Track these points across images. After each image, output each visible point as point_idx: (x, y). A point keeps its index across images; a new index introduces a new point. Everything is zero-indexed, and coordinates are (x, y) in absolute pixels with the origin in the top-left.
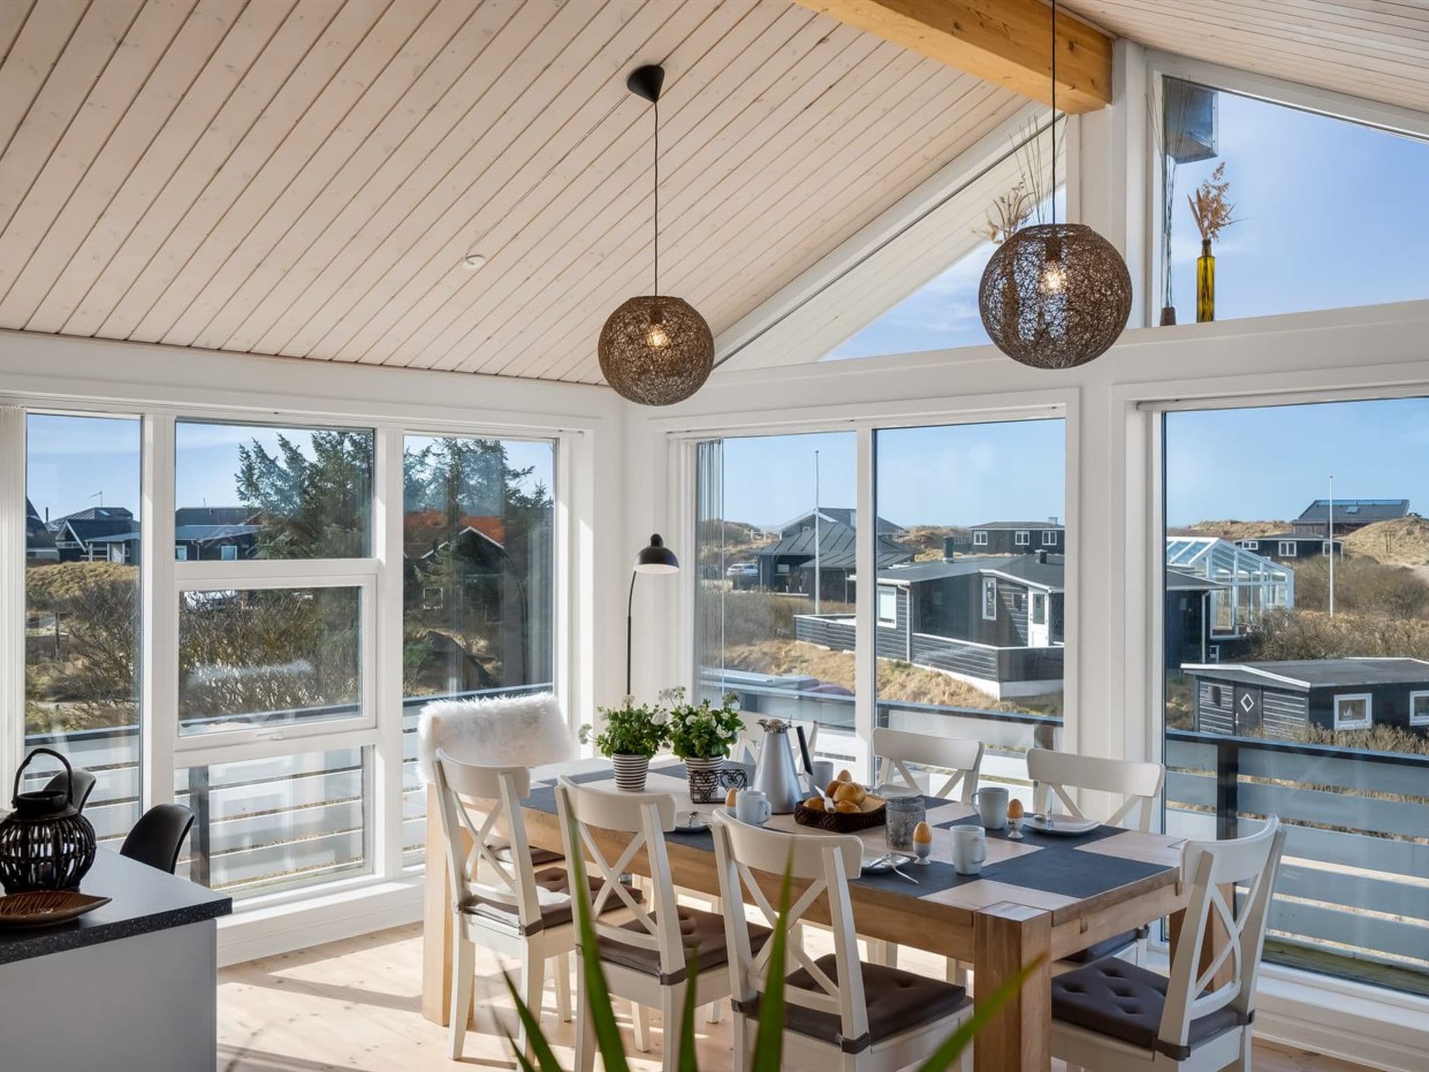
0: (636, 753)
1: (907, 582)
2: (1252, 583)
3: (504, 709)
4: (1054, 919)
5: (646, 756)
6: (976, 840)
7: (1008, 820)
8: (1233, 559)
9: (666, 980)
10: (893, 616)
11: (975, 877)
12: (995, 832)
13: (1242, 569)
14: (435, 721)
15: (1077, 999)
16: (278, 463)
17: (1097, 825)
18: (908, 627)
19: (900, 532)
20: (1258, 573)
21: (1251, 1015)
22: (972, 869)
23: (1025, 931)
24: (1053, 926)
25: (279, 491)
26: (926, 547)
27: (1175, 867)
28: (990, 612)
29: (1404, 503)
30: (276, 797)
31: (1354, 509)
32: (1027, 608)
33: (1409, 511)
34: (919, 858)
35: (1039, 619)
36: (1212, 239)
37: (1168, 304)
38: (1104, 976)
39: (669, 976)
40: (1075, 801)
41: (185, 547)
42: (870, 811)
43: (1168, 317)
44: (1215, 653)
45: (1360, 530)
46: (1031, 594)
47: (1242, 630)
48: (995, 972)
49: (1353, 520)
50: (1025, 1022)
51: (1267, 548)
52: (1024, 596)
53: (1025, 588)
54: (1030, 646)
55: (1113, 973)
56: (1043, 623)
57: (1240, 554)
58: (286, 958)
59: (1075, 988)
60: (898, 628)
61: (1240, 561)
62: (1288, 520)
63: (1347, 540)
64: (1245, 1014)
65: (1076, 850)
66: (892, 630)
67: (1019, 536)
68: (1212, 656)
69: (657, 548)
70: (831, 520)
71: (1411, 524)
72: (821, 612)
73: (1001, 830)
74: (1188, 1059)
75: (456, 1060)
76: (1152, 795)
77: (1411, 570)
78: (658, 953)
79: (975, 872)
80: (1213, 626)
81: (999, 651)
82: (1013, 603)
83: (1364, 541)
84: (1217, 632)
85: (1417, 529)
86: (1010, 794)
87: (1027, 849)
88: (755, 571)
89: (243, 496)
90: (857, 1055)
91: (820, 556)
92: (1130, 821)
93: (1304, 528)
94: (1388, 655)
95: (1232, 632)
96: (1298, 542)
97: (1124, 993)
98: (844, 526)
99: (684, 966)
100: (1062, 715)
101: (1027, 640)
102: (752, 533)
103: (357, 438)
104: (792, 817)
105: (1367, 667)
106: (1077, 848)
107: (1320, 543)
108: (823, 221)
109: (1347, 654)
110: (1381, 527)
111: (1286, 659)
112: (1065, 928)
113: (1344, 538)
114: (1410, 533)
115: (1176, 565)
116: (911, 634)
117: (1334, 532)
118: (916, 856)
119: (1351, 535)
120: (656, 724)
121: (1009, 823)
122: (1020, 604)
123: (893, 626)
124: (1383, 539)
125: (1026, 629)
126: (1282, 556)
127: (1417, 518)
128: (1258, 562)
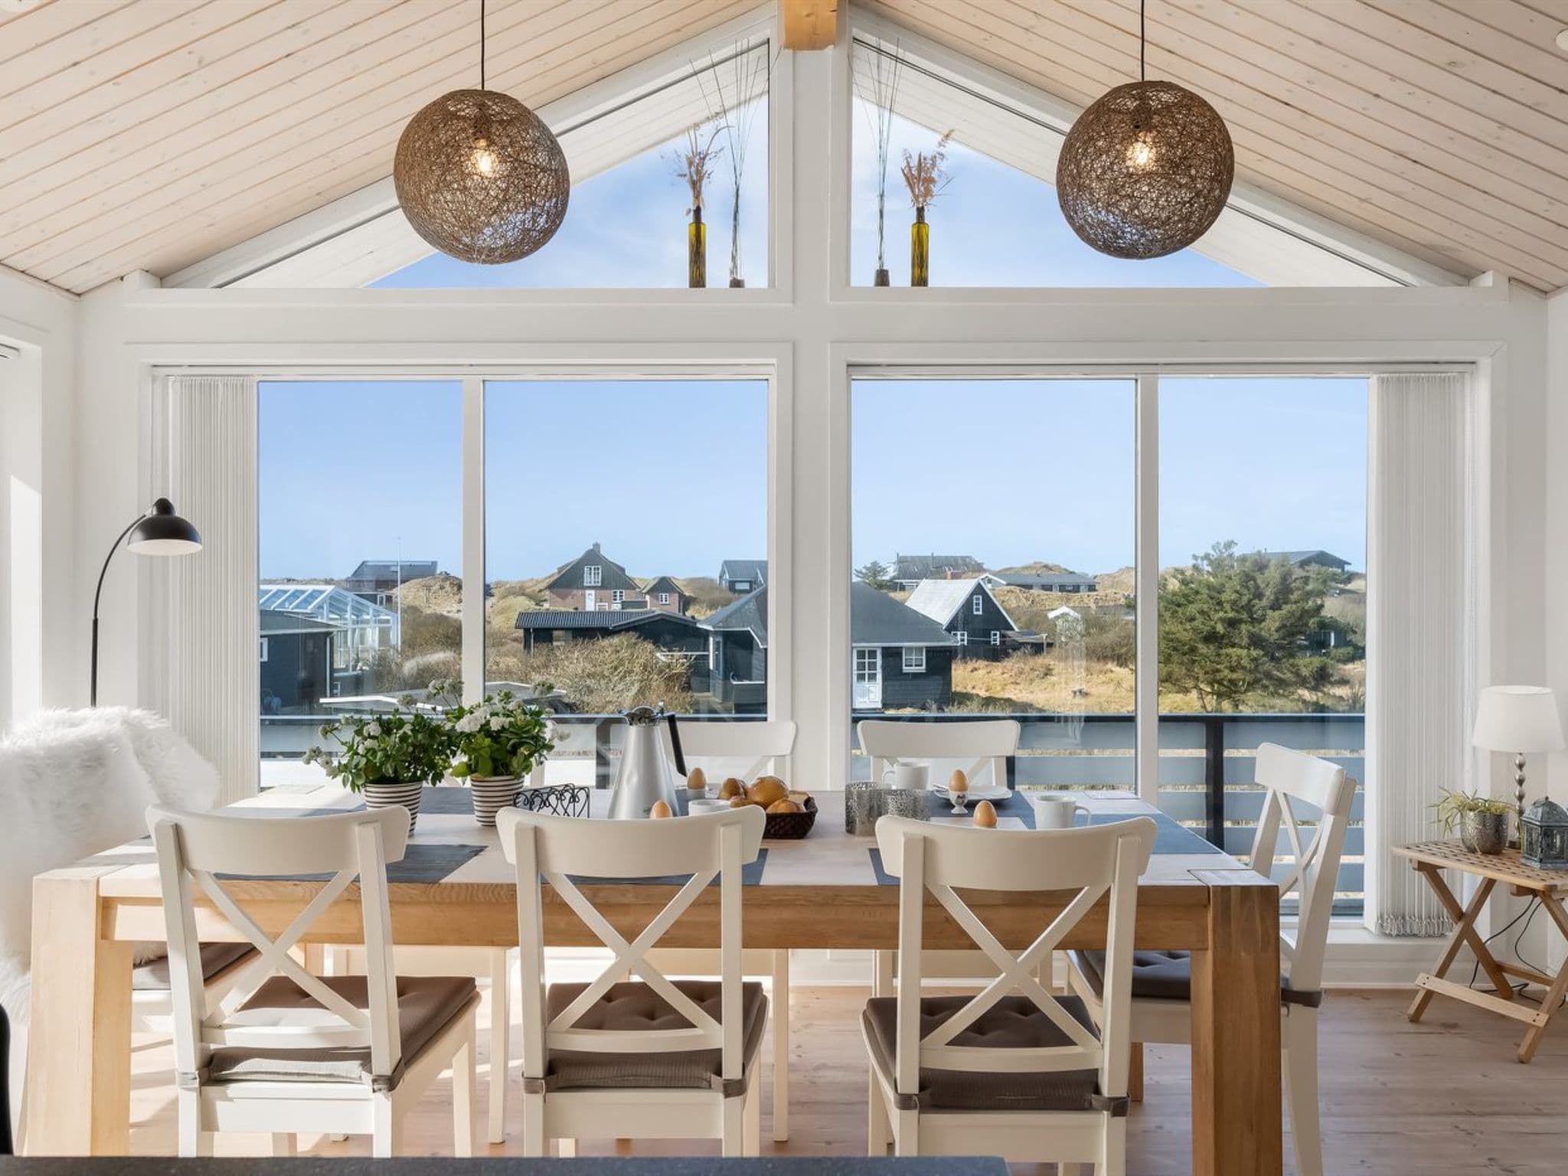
13: (353, 614)
29: (434, 564)
31: (397, 569)
33: (438, 572)
36: (925, 208)
37: (881, 267)
43: (882, 278)
45: (402, 586)
47: (355, 668)
49: (395, 577)
57: (352, 600)
63: (395, 593)
68: (336, 691)
71: (443, 581)
77: (447, 616)
83: (407, 594)
85: (447, 585)
95: (349, 670)
110: (419, 583)
113: (392, 592)
114: (442, 588)
115: (294, 610)
119: (396, 590)
124: (422, 593)
126: (381, 603)
127: (447, 577)
128: (368, 607)
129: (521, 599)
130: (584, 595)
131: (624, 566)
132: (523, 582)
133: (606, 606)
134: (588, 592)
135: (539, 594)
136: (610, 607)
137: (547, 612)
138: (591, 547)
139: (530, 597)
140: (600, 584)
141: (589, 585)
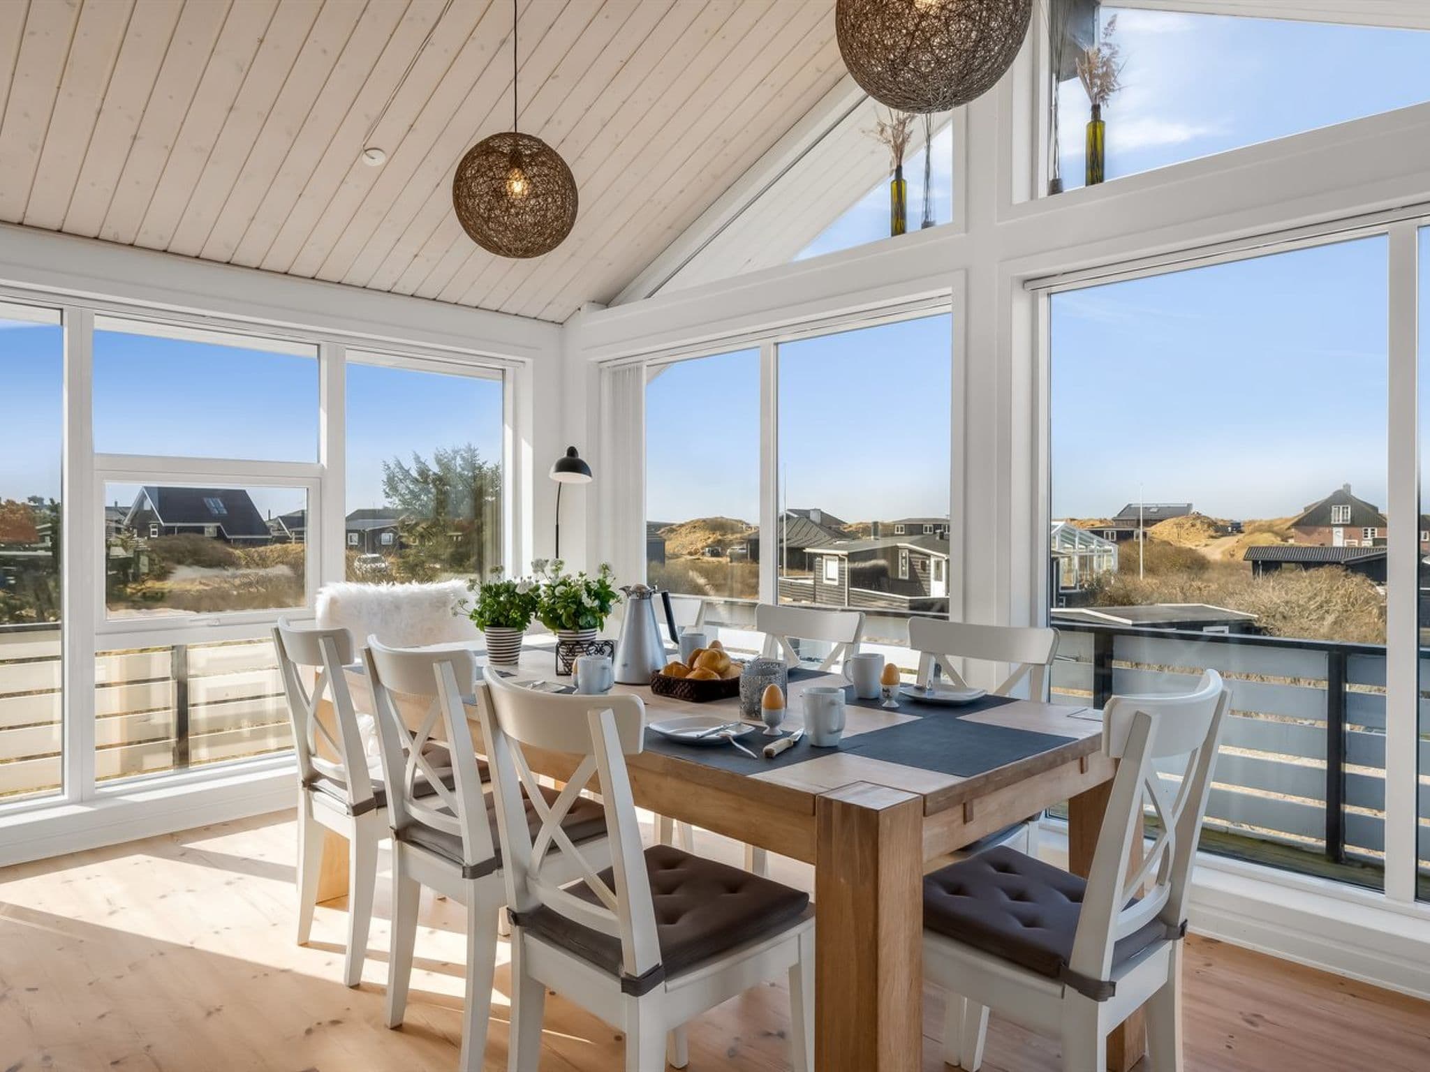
0: (507, 626)
1: (846, 552)
2: (1088, 554)
3: (413, 593)
4: (926, 806)
5: (515, 629)
6: (833, 703)
7: (882, 686)
8: (1075, 536)
9: (468, 871)
10: (836, 576)
11: (833, 750)
12: (865, 700)
13: (1081, 544)
14: (333, 602)
15: (960, 906)
16: (411, 472)
17: (984, 694)
18: (846, 584)
19: (845, 526)
20: (1093, 547)
21: (1183, 926)
22: (827, 741)
23: (885, 823)
24: (924, 814)
25: (411, 492)
26: (862, 536)
27: (1081, 738)
28: (903, 573)
29: (1190, 506)
30: (262, 685)
31: (1156, 510)
32: (930, 570)
33: (1192, 512)
34: (769, 728)
35: (938, 578)
36: (1101, 104)
37: (1055, 176)
38: (993, 871)
39: (471, 867)
40: (960, 673)
41: (357, 534)
42: (730, 678)
43: (1055, 187)
44: (1062, 602)
45: (1159, 524)
46: (933, 560)
47: (1082, 587)
48: (842, 880)
49: (1154, 517)
50: (883, 952)
51: (1099, 533)
52: (928, 562)
53: (928, 556)
54: (932, 596)
55: (1004, 868)
56: (941, 580)
57: (1081, 534)
58: (208, 831)
59: (957, 890)
60: (840, 585)
61: (1080, 539)
62: (1109, 518)
63: (1151, 530)
64: (1176, 926)
65: (960, 720)
66: (835, 587)
67: (926, 528)
68: (1061, 604)
69: (573, 458)
70: (796, 516)
71: (1194, 519)
72: (788, 575)
73: (877, 699)
74: (1110, 999)
75: (302, 945)
76: (1044, 662)
77: (1195, 550)
78: (460, 839)
79: (834, 744)
80: (1061, 584)
81: (910, 600)
82: (920, 567)
83: (1162, 531)
84: (1063, 588)
85: (1198, 523)
86: (886, 658)
87: (903, 719)
88: (745, 551)
89: (388, 496)
90: (641, 998)
91: (787, 540)
92: (1020, 691)
93: (1121, 522)
94: (1185, 603)
95: (1075, 588)
96: (1118, 532)
97: (1019, 896)
98: (806, 520)
99: (494, 856)
100: (948, 612)
101: (929, 592)
102: (744, 526)
103: (465, 455)
104: (649, 688)
105: (1172, 611)
106: (961, 718)
107: (1132, 532)
108: (725, 141)
109: (1157, 602)
110: (1174, 522)
111: (1113, 606)
112: (943, 817)
113: (1148, 529)
114: (1193, 525)
116: (848, 590)
117: (1144, 525)
118: (765, 726)
119: (1153, 527)
120: (521, 593)
121: (883, 690)
122: (924, 567)
123: (836, 583)
124: (1175, 530)
125: (929, 585)
126: (1107, 538)
127: (1198, 516)
128: (1093, 539)
129: (1266, 535)
130: (1331, 533)
131: (1376, 505)
132: (1271, 521)
133: (1356, 543)
134: (1335, 530)
135: (1288, 531)
136: (1359, 543)
137: (1292, 547)
138: (1342, 488)
139: (1276, 534)
140: (1349, 522)
141: (1337, 523)
